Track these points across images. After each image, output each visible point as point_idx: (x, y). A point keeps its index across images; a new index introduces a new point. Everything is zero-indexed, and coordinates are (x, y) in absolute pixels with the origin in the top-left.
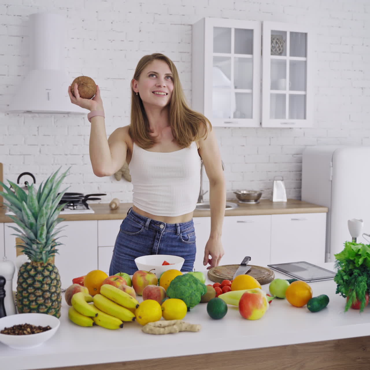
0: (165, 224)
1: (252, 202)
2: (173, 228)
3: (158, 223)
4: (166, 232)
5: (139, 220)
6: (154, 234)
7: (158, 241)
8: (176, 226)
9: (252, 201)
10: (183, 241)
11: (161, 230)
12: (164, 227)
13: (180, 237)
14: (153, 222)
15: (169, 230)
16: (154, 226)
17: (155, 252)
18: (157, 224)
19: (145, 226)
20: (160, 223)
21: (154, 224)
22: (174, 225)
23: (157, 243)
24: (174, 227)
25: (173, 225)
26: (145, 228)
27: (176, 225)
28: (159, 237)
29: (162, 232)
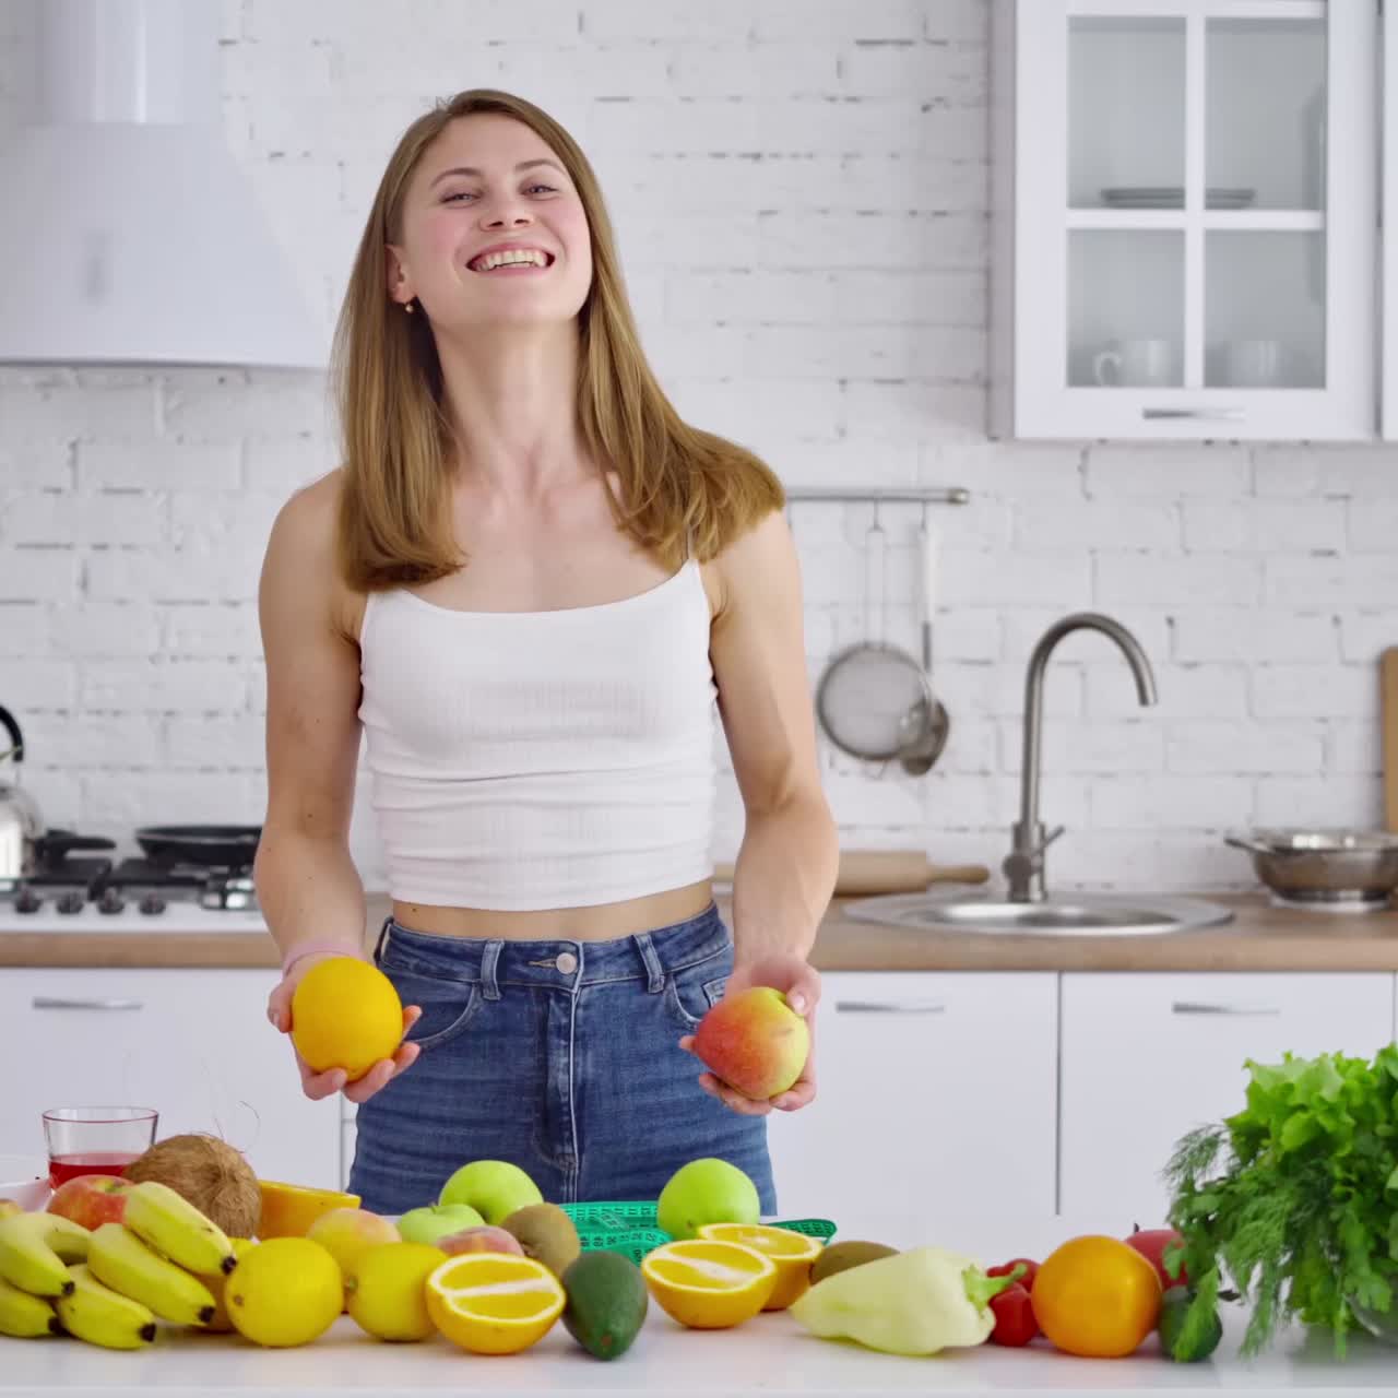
0: (580, 944)
1: (1349, 899)
2: (621, 961)
3: (544, 953)
4: (595, 988)
5: (446, 964)
6: (537, 1009)
7: (563, 1043)
8: (633, 948)
9: (1342, 894)
10: (691, 1018)
11: (568, 981)
12: (578, 964)
13: (668, 999)
14: (514, 954)
15: (606, 976)
16: (525, 970)
17: (564, 1099)
18: (542, 958)
19: (481, 987)
20: (555, 950)
21: (525, 963)
22: (625, 946)
23: (562, 1052)
24: (625, 953)
25: (619, 943)
26: (482, 995)
27: (632, 940)
28: (564, 1021)
29: (575, 991)
